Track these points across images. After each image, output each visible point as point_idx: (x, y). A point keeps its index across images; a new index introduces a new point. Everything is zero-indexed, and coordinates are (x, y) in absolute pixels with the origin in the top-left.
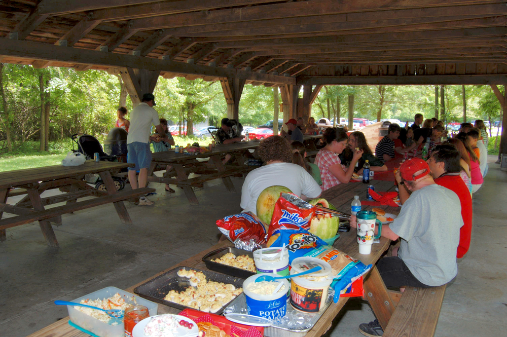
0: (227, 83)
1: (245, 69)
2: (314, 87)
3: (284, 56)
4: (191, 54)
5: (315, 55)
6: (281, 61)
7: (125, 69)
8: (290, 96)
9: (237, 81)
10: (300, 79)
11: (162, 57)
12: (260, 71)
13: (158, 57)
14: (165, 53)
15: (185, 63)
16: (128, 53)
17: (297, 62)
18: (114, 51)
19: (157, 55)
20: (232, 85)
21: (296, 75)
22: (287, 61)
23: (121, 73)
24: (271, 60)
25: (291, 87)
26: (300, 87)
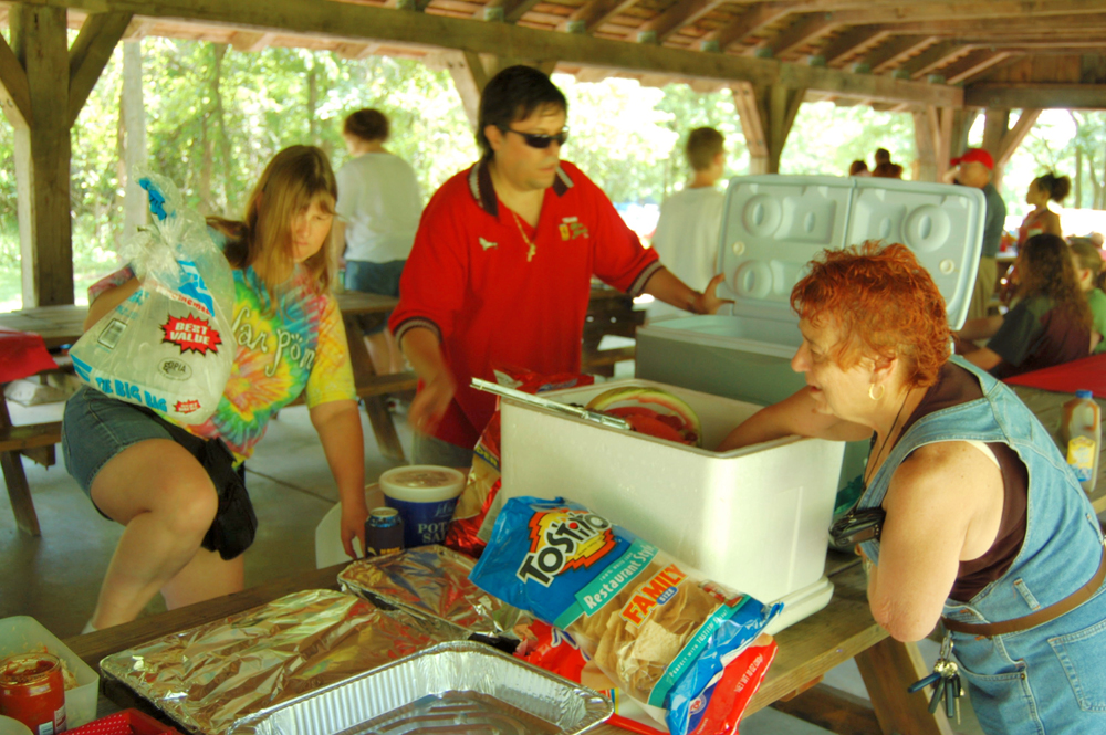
0: (750, 100)
1: (807, 61)
2: (1014, 117)
3: (919, 24)
4: (647, 19)
5: (1009, 21)
6: (915, 39)
7: (458, 57)
8: (943, 142)
9: (780, 96)
10: (975, 93)
11: (566, 27)
12: (852, 68)
13: (554, 26)
14: (575, 15)
15: (628, 44)
16: (472, 13)
17: (964, 42)
18: (433, 8)
19: (553, 19)
20: (764, 105)
21: (966, 80)
22: (932, 40)
23: (450, 66)
24: (883, 35)
25: (948, 115)
26: (974, 114)
